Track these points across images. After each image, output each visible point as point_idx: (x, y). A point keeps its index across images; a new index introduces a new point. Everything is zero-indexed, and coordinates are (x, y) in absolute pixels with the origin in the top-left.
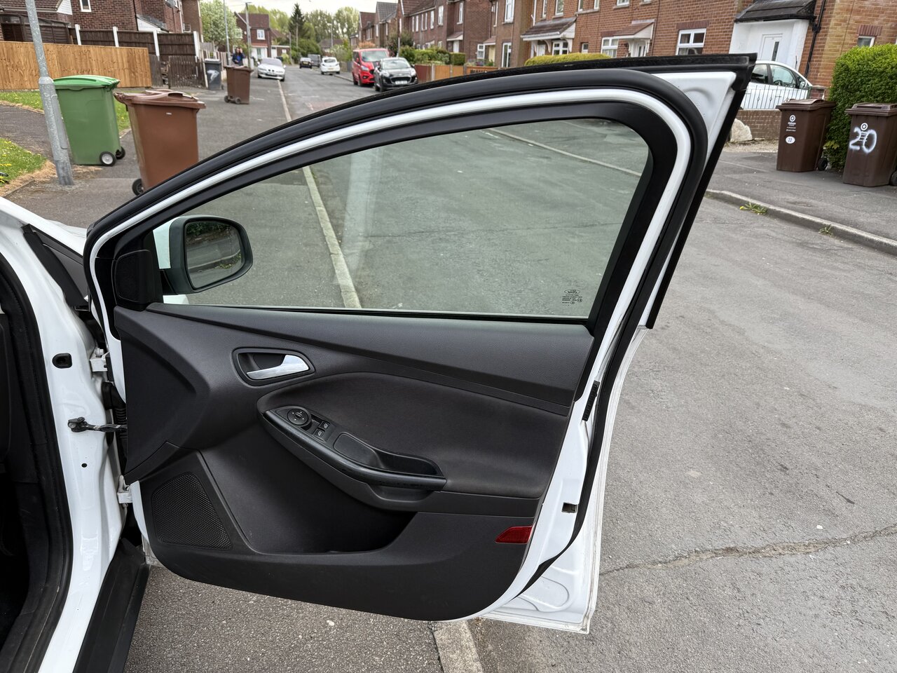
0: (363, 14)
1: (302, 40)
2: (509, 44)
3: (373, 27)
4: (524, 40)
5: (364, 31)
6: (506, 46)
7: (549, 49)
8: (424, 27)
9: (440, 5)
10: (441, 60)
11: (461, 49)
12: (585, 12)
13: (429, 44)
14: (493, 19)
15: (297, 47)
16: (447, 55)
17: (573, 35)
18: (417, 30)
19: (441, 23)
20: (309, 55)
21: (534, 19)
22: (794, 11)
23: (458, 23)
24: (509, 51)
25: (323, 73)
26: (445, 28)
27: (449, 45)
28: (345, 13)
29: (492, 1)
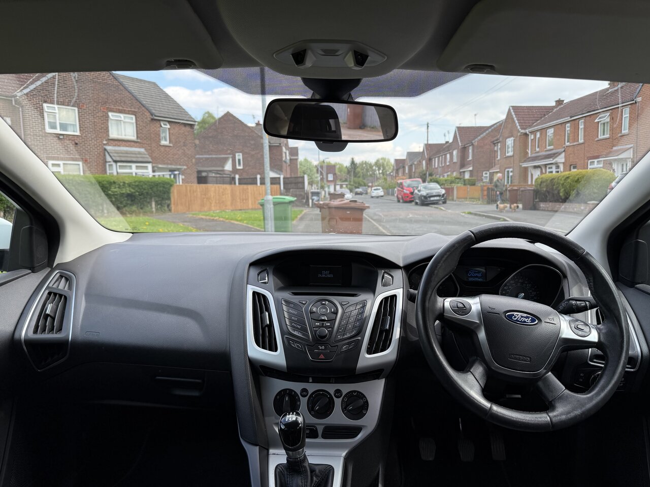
0: (396, 161)
1: (355, 179)
2: (511, 170)
3: (404, 167)
4: (523, 166)
5: (397, 170)
6: (508, 172)
7: (544, 171)
8: (442, 164)
9: (454, 150)
11: (471, 175)
12: (572, 144)
13: (446, 174)
14: (496, 155)
15: (352, 183)
16: (462, 180)
17: (563, 160)
18: (436, 166)
19: (455, 160)
20: (360, 187)
21: (529, 152)
23: (468, 160)
24: (511, 174)
25: (372, 197)
26: (459, 163)
27: (462, 173)
28: (381, 161)
29: (494, 144)
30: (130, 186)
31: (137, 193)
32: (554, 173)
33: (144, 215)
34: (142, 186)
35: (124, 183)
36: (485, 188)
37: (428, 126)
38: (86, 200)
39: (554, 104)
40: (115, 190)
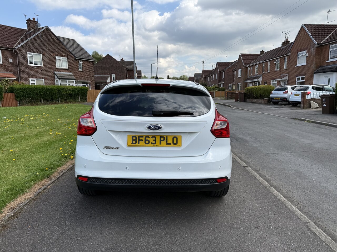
0: (190, 78)
2: (240, 84)
4: (245, 82)
7: (253, 84)
8: (211, 80)
9: (216, 73)
10: (217, 90)
11: (223, 86)
12: (265, 73)
13: (212, 85)
14: (234, 77)
16: (219, 88)
17: (261, 80)
19: (216, 79)
21: (248, 76)
22: (333, 70)
23: (222, 78)
24: (240, 86)
26: (218, 80)
27: (219, 85)
28: (183, 77)
29: (233, 71)
30: (70, 90)
31: (73, 94)
32: (258, 85)
33: (76, 103)
34: (75, 90)
35: (68, 89)
36: (226, 92)
37: (203, 63)
38: (52, 97)
39: (260, 53)
40: (64, 92)
